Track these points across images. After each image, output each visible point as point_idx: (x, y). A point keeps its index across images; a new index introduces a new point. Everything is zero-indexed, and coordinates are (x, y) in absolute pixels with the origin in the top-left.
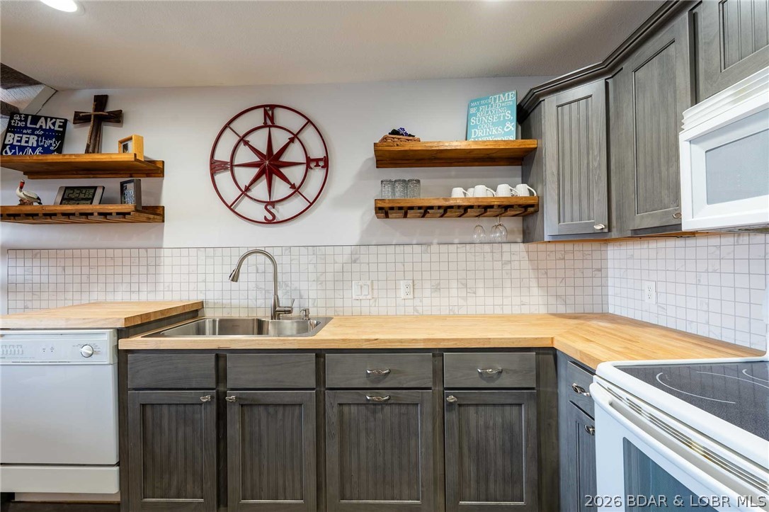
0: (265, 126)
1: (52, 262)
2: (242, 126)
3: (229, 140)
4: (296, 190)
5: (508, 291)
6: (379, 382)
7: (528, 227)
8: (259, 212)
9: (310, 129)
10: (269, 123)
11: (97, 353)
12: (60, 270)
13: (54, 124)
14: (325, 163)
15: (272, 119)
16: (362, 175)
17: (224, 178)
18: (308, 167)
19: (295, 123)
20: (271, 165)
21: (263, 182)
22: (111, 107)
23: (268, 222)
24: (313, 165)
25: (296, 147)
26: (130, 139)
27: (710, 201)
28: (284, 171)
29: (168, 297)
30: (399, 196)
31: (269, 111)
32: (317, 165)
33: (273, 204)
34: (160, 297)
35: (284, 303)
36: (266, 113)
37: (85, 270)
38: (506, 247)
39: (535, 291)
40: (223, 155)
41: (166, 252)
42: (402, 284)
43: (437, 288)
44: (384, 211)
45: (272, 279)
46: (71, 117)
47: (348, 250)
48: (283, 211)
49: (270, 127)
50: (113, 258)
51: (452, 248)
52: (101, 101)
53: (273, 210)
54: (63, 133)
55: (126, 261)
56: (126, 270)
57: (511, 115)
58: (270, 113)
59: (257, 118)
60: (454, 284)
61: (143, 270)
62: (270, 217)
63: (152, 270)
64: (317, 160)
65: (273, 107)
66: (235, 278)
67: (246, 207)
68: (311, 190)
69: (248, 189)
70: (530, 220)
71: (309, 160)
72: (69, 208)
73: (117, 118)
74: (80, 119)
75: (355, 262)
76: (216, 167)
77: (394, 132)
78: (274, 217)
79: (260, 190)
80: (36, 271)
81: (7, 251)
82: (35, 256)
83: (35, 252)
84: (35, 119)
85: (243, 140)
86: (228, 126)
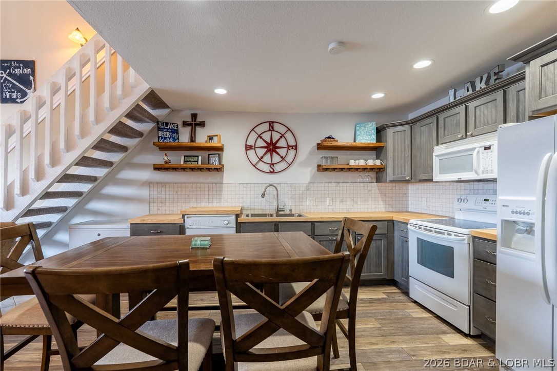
0: (270, 130)
1: (167, 189)
2: (259, 130)
3: (253, 136)
4: (283, 158)
5: (370, 203)
6: (334, 232)
7: (379, 177)
8: (267, 168)
9: (289, 133)
10: (271, 129)
11: (230, 223)
12: (175, 193)
13: (174, 126)
14: (295, 147)
15: (273, 128)
16: (311, 153)
17: (251, 153)
18: (288, 149)
19: (282, 130)
20: (272, 147)
21: (269, 155)
22: (199, 120)
23: (271, 172)
24: (290, 148)
25: (283, 140)
26: (217, 136)
27: (440, 174)
28: (277, 150)
29: (226, 204)
31: (271, 124)
32: (293, 148)
33: (273, 165)
34: (222, 205)
35: (281, 207)
36: (270, 125)
37: (187, 193)
38: (369, 184)
39: (381, 202)
40: (251, 142)
41: (225, 185)
42: (328, 200)
43: (342, 201)
44: (321, 168)
46: (180, 123)
47: (305, 185)
48: (277, 168)
49: (271, 131)
50: (200, 188)
51: (348, 184)
52: (194, 116)
53: (273, 167)
54: (178, 130)
55: (207, 189)
56: (207, 193)
57: (374, 132)
58: (272, 125)
59: (266, 127)
60: (349, 199)
61: (214, 193)
62: (272, 170)
63: (218, 193)
64: (292, 146)
65: (273, 122)
66: (263, 196)
67: (261, 166)
68: (289, 158)
69: (262, 158)
70: (380, 174)
71: (289, 146)
73: (202, 124)
74: (185, 124)
75: (308, 190)
76: (248, 148)
77: (329, 138)
78: (274, 170)
79: (267, 158)
80: (163, 193)
81: (149, 184)
82: (163, 186)
83: (163, 184)
84: (167, 124)
85: (260, 136)
86: (253, 130)
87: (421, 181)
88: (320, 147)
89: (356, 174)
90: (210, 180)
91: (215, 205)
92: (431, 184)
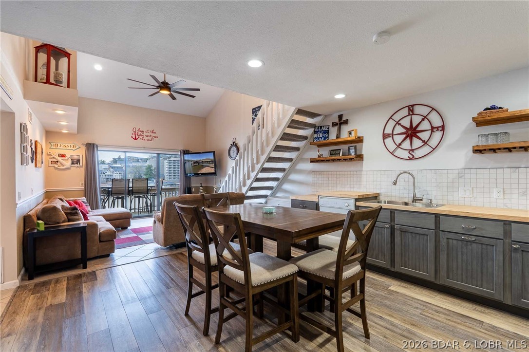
0: (409, 114)
1: (322, 176)
2: (397, 117)
3: (392, 123)
4: (425, 143)
6: (469, 232)
8: (406, 155)
9: (434, 112)
10: (411, 113)
11: (350, 206)
12: (327, 179)
13: (326, 128)
14: (442, 128)
15: (412, 111)
17: (389, 141)
18: (432, 131)
19: (425, 111)
20: (412, 133)
21: (408, 141)
22: (344, 119)
23: (410, 159)
24: (435, 130)
25: (425, 122)
26: (353, 130)
28: (418, 134)
29: (365, 190)
30: (491, 142)
32: (438, 130)
33: (413, 150)
34: (362, 190)
35: (418, 196)
36: (409, 109)
37: (335, 179)
40: (388, 131)
41: (364, 173)
43: (524, 194)
44: (479, 152)
46: (331, 124)
47: (457, 171)
48: (417, 154)
49: (411, 115)
52: (340, 117)
53: (412, 153)
54: (328, 131)
55: (349, 176)
56: (349, 179)
58: (411, 108)
59: (405, 112)
61: (355, 179)
62: (411, 157)
63: (359, 179)
64: (437, 128)
65: (413, 106)
66: (395, 184)
67: (399, 152)
68: (434, 142)
69: (400, 144)
71: (433, 128)
72: (333, 158)
73: (346, 122)
74: (334, 125)
75: (461, 177)
76: (385, 136)
77: (487, 109)
78: (413, 156)
79: (406, 144)
80: (320, 179)
81: (312, 172)
82: (319, 174)
83: (319, 173)
84: (321, 127)
85: (398, 123)
86: (391, 118)
91: (355, 190)
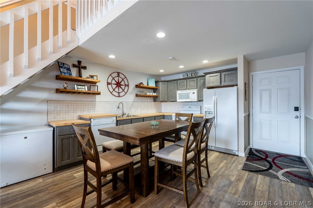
0: (118, 76)
2: (113, 75)
3: (111, 78)
4: (123, 90)
5: (152, 110)
7: (155, 99)
8: (117, 94)
9: (126, 79)
12: (67, 107)
13: (67, 66)
14: (128, 86)
16: (133, 89)
17: (110, 86)
18: (125, 86)
19: (123, 77)
20: (118, 84)
21: (117, 88)
22: (83, 65)
25: (123, 81)
27: (179, 99)
28: (121, 86)
29: (97, 113)
30: (139, 93)
31: (118, 73)
34: (96, 113)
35: (124, 113)
38: (152, 102)
39: (155, 109)
40: (110, 81)
41: (97, 102)
43: (144, 109)
44: (137, 95)
45: (122, 108)
47: (132, 103)
48: (121, 94)
50: (83, 104)
51: (146, 102)
52: (79, 62)
53: (119, 94)
54: (70, 69)
55: (87, 104)
57: (154, 83)
59: (116, 74)
60: (146, 109)
61: (91, 106)
62: (119, 96)
63: (94, 106)
64: (127, 85)
65: (119, 73)
67: (114, 93)
69: (114, 89)
70: (156, 99)
73: (85, 68)
74: (74, 66)
75: (132, 105)
76: (108, 84)
77: (141, 83)
79: (117, 90)
81: (47, 101)
83: (58, 102)
84: (64, 64)
85: (113, 79)
86: (110, 75)
87: (171, 101)
88: (137, 86)
89: (149, 98)
90: (89, 100)
92: (176, 102)
